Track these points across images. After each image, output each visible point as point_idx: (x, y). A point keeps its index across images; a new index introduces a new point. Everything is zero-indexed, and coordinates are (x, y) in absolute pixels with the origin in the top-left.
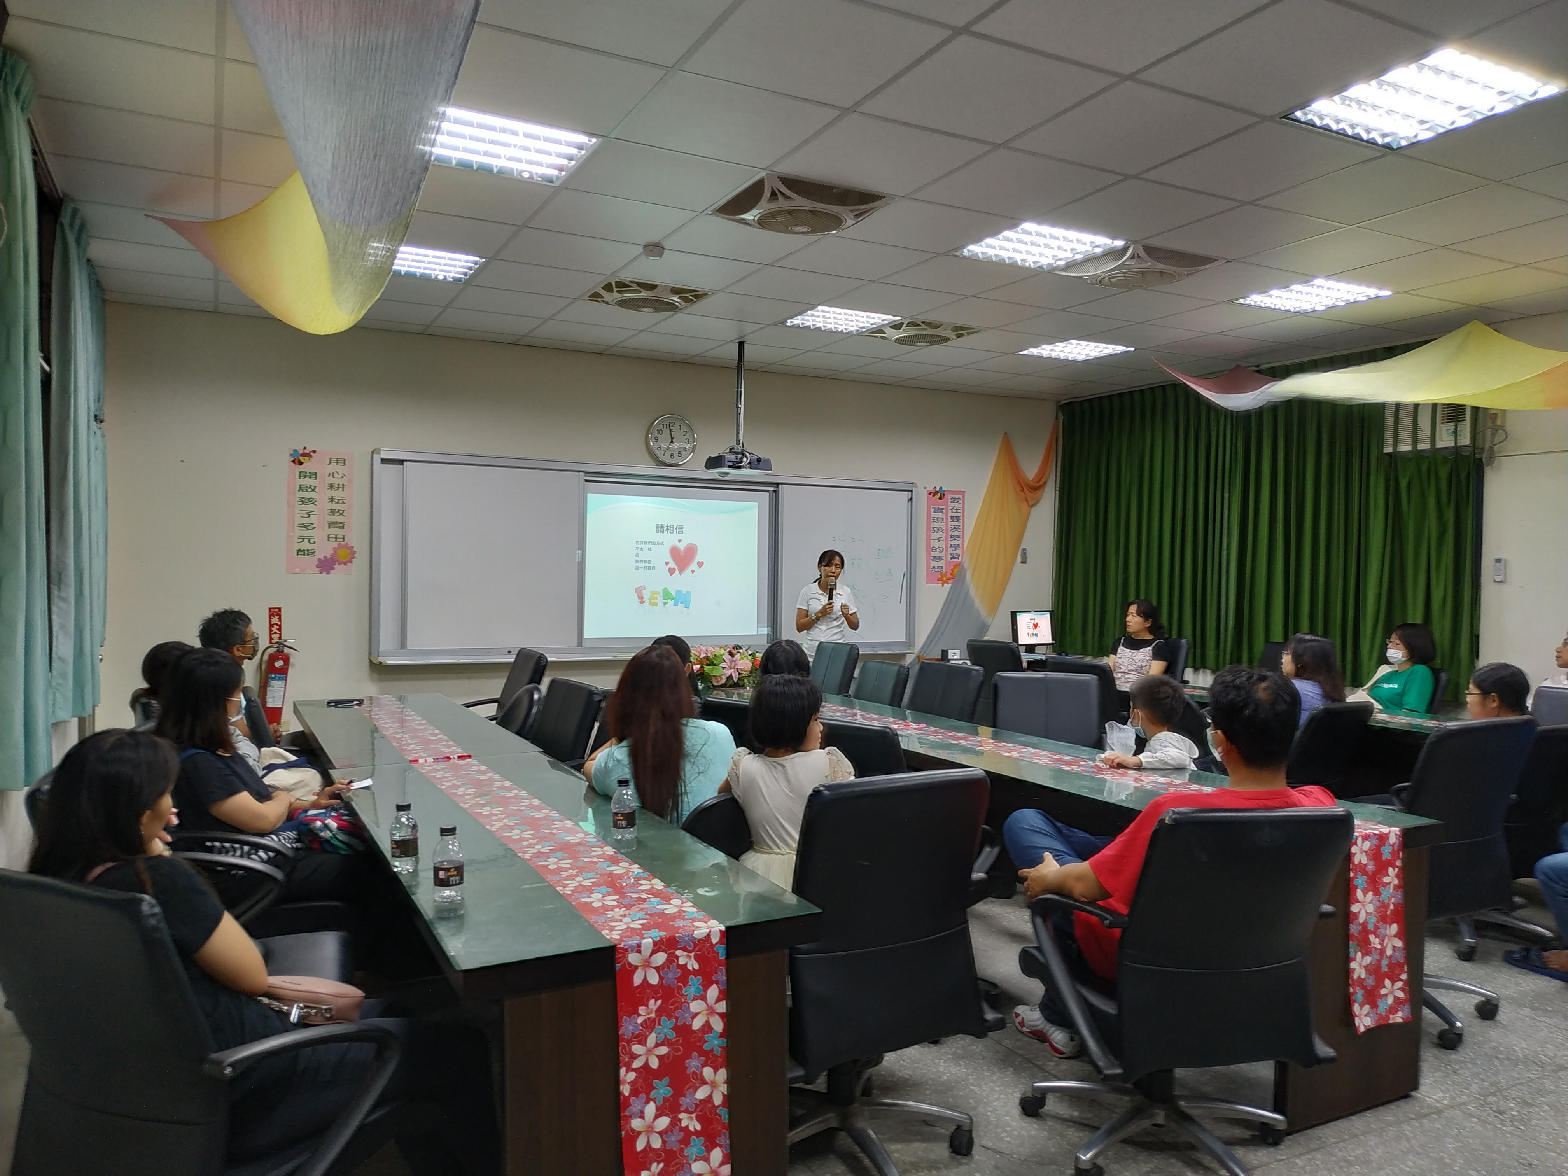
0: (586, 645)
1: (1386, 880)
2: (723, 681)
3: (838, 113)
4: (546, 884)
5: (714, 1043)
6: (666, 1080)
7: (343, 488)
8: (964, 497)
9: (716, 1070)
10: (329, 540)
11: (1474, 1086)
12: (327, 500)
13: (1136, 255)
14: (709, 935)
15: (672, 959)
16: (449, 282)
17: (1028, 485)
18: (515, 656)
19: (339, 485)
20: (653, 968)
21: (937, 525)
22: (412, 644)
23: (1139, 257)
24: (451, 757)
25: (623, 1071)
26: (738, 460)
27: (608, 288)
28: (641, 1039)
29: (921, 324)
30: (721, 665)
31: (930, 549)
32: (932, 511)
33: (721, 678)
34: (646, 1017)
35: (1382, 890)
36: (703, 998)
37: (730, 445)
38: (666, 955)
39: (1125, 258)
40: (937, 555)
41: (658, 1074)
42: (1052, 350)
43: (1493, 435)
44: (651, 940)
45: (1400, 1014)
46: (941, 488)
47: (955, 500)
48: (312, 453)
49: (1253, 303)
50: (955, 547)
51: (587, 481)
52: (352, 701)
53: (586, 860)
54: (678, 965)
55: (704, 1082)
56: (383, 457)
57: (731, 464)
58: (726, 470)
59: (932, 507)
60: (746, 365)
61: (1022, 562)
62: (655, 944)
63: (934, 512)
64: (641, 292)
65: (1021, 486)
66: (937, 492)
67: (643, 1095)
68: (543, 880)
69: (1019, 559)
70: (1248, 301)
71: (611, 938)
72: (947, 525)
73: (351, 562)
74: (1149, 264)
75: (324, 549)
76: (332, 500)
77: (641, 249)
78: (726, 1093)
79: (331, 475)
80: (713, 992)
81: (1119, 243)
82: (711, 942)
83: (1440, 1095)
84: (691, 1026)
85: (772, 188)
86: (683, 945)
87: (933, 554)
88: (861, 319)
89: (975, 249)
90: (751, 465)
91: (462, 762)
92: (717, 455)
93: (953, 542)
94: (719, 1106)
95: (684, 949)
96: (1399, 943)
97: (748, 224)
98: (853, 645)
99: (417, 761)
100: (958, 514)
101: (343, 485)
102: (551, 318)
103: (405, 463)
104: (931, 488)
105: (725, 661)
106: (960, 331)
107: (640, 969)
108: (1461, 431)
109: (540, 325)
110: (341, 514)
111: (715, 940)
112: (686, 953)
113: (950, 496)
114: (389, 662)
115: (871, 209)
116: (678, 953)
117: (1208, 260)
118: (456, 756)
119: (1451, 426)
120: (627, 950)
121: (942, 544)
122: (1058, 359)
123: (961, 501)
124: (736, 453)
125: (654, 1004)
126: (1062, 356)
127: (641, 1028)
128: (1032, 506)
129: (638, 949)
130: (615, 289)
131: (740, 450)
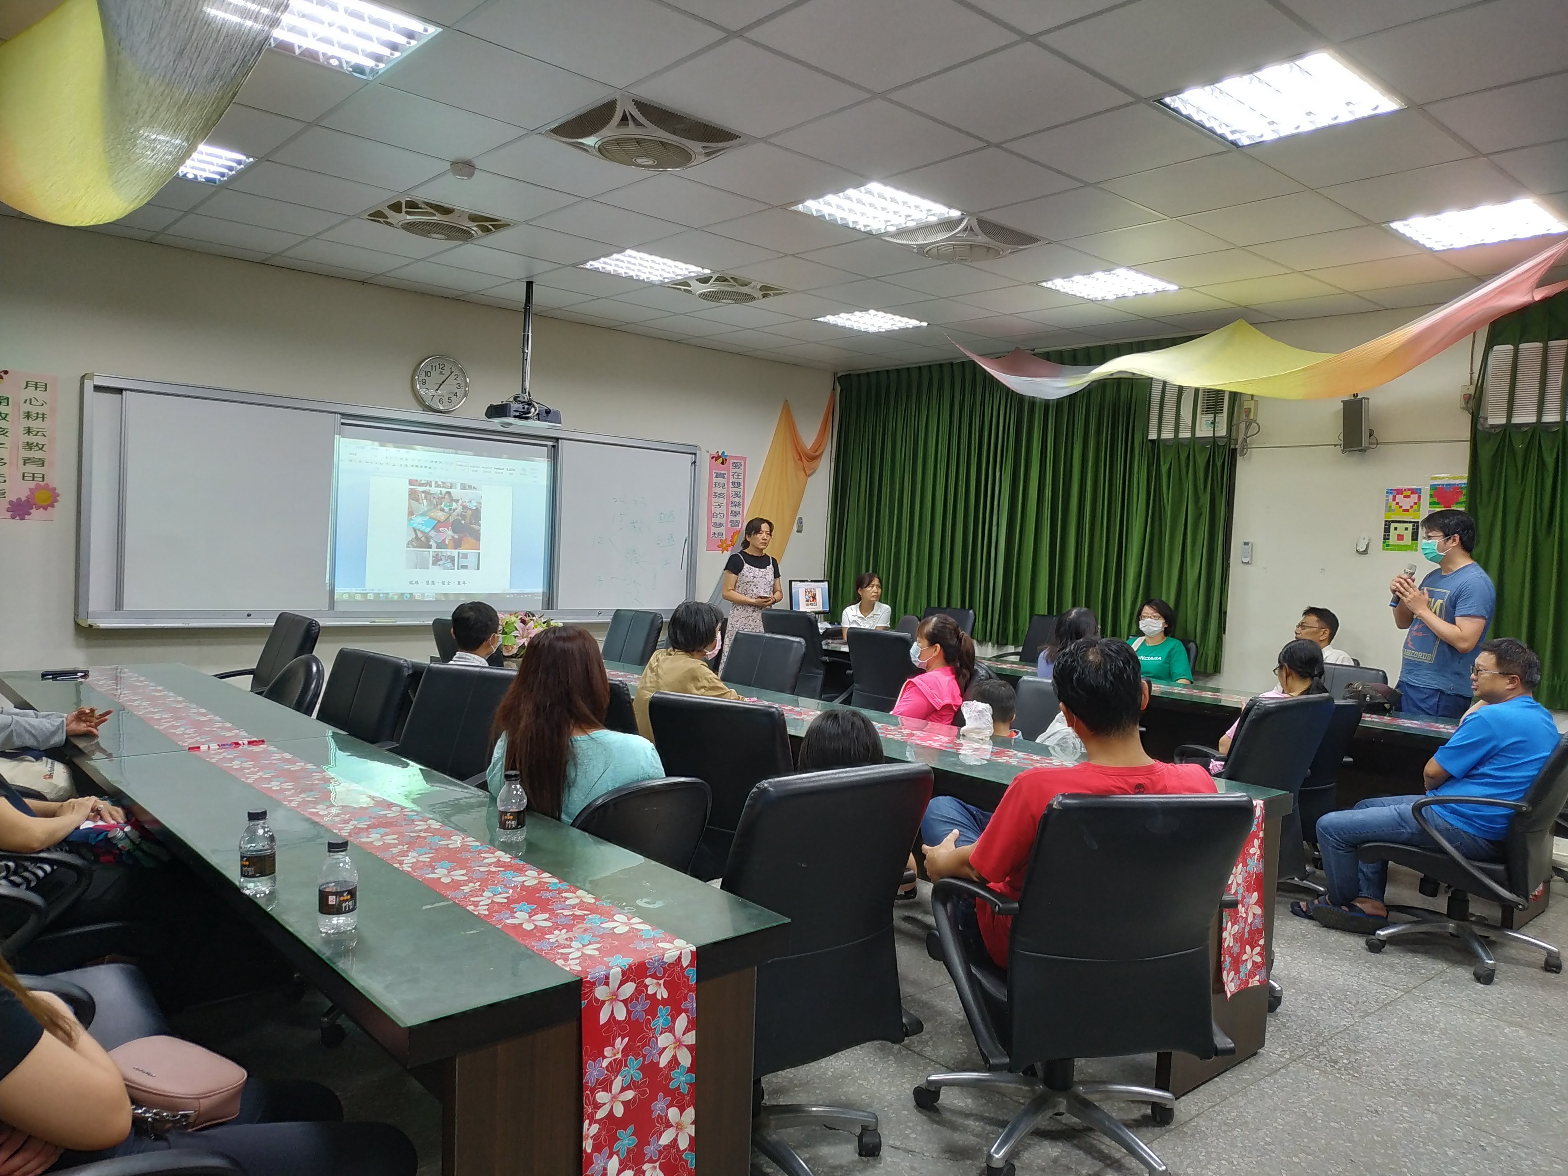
0: (339, 608)
1: (1252, 851)
2: (515, 651)
3: (723, 35)
4: (451, 902)
5: (681, 1080)
6: (631, 1129)
7: (43, 418)
8: (745, 463)
9: (682, 1110)
10: (23, 479)
11: (1305, 1038)
12: (21, 430)
13: (969, 227)
14: (679, 958)
15: (641, 988)
16: (201, 182)
17: (806, 454)
18: (275, 620)
19: (38, 414)
20: (621, 1001)
21: (718, 490)
22: (130, 602)
23: (971, 229)
24: (240, 742)
25: (586, 1123)
26: (525, 410)
27: (396, 207)
28: (606, 1085)
29: (730, 280)
30: (512, 634)
31: (711, 515)
32: (714, 475)
33: (512, 648)
34: (611, 1059)
35: (1249, 860)
36: (671, 1030)
37: (514, 394)
38: (635, 985)
39: (959, 228)
40: (718, 521)
41: (622, 1123)
42: (848, 319)
43: (1247, 427)
44: (619, 969)
45: (1257, 978)
46: (723, 453)
47: (736, 465)
48: (2, 374)
49: (1053, 287)
50: (736, 514)
51: (343, 424)
52: (74, 673)
53: (482, 869)
54: (647, 994)
55: (668, 1125)
56: (96, 383)
57: (517, 414)
58: (511, 420)
59: (714, 471)
60: (535, 308)
61: (798, 531)
62: (624, 973)
63: (716, 477)
64: (434, 215)
65: (800, 456)
66: (719, 457)
67: (606, 1150)
68: (445, 898)
69: (795, 528)
70: (1049, 284)
71: (571, 969)
72: (728, 490)
73: (53, 506)
74: (981, 238)
75: (19, 490)
76: (29, 431)
77: (448, 166)
78: (693, 1135)
79: (28, 402)
80: (682, 1022)
81: (955, 213)
82: (682, 966)
83: (1280, 1049)
84: (658, 1063)
85: (624, 112)
86: (652, 971)
87: (714, 520)
88: (668, 269)
89: (813, 206)
90: (539, 417)
91: (256, 749)
92: (500, 403)
93: (734, 509)
94: (685, 1150)
95: (654, 976)
96: (1258, 911)
97: (586, 150)
98: (656, 614)
99: (199, 748)
100: (739, 480)
101: (43, 414)
102: (314, 237)
103: (124, 392)
104: (714, 453)
105: (517, 630)
106: (766, 291)
107: (607, 1003)
108: (1218, 423)
109: (301, 243)
110: (41, 449)
111: (685, 962)
112: (655, 981)
113: (732, 461)
114: (102, 625)
115: (723, 149)
116: (648, 981)
117: (1030, 239)
118: (246, 742)
119: (1210, 417)
120: (594, 983)
121: (723, 510)
122: (851, 329)
123: (742, 467)
124: (522, 402)
125: (620, 1043)
126: (856, 326)
127: (606, 1072)
128: (809, 476)
129: (606, 980)
130: (404, 210)
131: (526, 400)
